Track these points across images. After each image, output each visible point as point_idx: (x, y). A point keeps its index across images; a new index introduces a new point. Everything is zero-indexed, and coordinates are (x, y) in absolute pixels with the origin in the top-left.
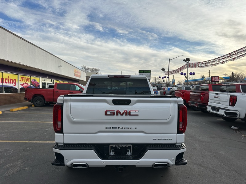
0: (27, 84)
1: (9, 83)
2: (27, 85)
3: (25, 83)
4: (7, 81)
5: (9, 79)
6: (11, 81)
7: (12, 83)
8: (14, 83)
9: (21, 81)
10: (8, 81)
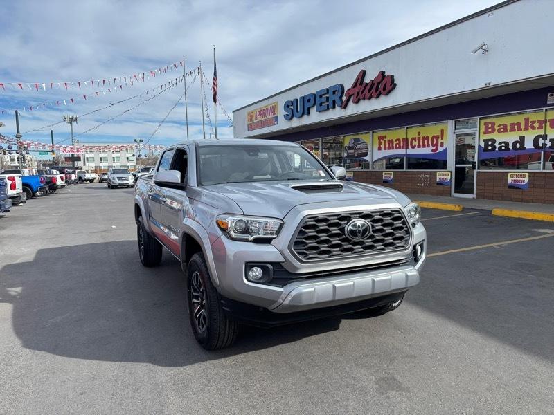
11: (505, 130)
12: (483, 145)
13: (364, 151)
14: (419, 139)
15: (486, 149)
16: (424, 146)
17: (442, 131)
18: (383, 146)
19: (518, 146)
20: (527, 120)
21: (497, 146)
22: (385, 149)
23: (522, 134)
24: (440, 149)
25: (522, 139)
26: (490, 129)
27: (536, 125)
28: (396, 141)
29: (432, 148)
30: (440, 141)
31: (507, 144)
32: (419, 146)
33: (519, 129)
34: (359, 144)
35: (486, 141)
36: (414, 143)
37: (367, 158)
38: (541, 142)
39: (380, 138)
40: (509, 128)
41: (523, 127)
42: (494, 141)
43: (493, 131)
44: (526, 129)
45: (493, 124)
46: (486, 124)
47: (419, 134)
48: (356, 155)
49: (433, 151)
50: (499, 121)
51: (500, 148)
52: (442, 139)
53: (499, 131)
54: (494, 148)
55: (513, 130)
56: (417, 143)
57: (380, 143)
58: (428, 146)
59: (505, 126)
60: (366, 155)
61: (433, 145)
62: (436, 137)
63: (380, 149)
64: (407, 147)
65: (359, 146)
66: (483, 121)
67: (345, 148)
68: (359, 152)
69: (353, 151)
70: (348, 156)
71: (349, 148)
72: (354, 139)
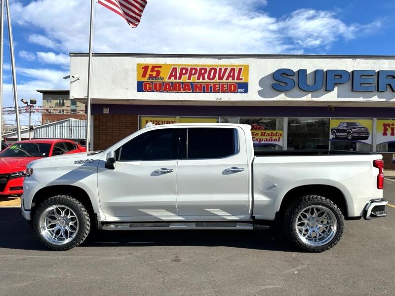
13: (364, 135)
18: (389, 132)
22: (393, 134)
34: (355, 128)
37: (368, 141)
39: (385, 126)
48: (350, 137)
57: (385, 130)
60: (366, 138)
63: (385, 134)
65: (354, 130)
67: (332, 130)
68: (355, 135)
69: (346, 134)
70: (337, 138)
71: (338, 130)
72: (347, 123)
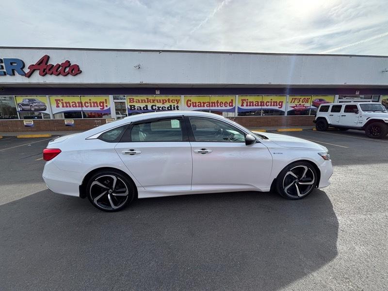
0: (303, 105)
1: (271, 105)
2: (303, 107)
3: (300, 105)
4: (268, 104)
5: (271, 102)
6: (275, 103)
7: (277, 105)
8: (279, 105)
9: (291, 102)
10: (270, 104)
11: (139, 102)
12: (129, 107)
13: (43, 107)
14: (90, 103)
15: (131, 109)
16: (94, 106)
17: (106, 100)
18: (60, 105)
19: (145, 108)
20: (148, 99)
21: (136, 108)
22: (63, 106)
23: (146, 104)
24: (106, 108)
25: (147, 106)
26: (131, 101)
27: (152, 101)
28: (72, 103)
29: (100, 107)
30: (105, 105)
31: (140, 107)
32: (91, 106)
33: (145, 102)
35: (131, 106)
36: (87, 105)
37: (46, 112)
38: (154, 107)
39: (57, 101)
40: (141, 101)
41: (146, 101)
42: (134, 106)
43: (134, 102)
44: (148, 102)
45: (133, 99)
46: (130, 99)
47: (90, 100)
48: (33, 110)
49: (101, 109)
50: (136, 98)
51: (138, 109)
52: (106, 103)
53: (136, 102)
54: (135, 109)
55: (142, 102)
56: (89, 105)
57: (58, 104)
58: (98, 106)
59: (139, 100)
60: (45, 110)
61: (101, 106)
62: (103, 103)
63: (58, 106)
64: (82, 106)
65: (34, 104)
66: (128, 97)
67: (18, 104)
68: (36, 108)
69: (29, 107)
70: (23, 110)
71: (23, 105)
72: (28, 99)
